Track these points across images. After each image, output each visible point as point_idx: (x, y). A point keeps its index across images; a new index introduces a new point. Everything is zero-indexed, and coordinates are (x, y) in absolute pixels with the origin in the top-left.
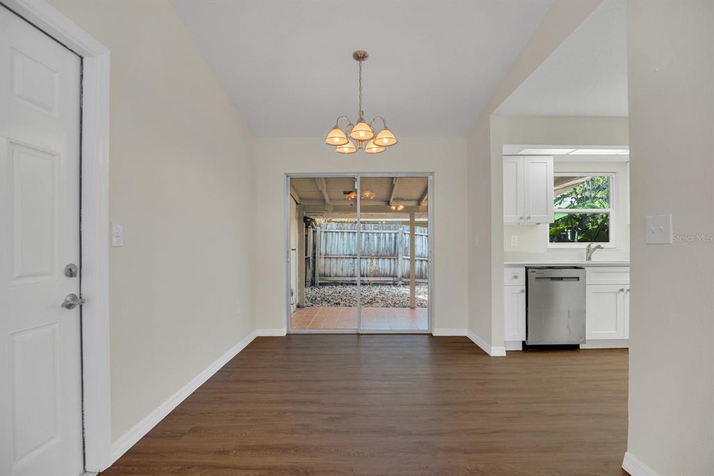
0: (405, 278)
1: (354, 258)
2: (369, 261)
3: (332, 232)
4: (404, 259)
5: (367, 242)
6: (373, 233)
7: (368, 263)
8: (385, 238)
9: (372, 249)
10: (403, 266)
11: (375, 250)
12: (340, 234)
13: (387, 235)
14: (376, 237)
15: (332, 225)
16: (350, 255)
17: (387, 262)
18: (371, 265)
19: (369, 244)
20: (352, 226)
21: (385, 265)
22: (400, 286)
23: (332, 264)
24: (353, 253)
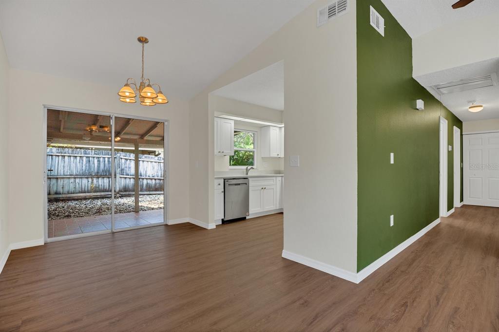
0: (122, 192)
1: (75, 178)
2: (90, 180)
3: (52, 155)
4: (121, 177)
5: (87, 165)
6: (94, 157)
7: (88, 181)
8: (105, 161)
9: (92, 170)
10: (120, 183)
11: (96, 171)
12: (60, 157)
13: (106, 159)
14: (96, 160)
15: (51, 149)
16: (70, 175)
17: (106, 180)
18: (92, 183)
19: (89, 166)
20: (73, 151)
21: (104, 182)
22: (118, 198)
23: (52, 183)
24: (74, 173)
